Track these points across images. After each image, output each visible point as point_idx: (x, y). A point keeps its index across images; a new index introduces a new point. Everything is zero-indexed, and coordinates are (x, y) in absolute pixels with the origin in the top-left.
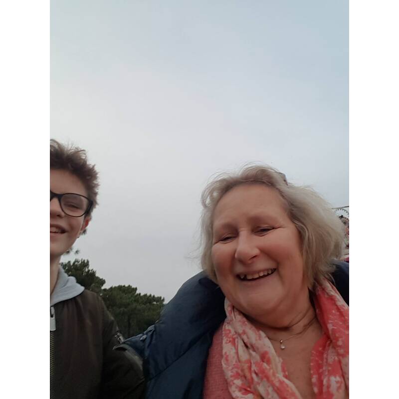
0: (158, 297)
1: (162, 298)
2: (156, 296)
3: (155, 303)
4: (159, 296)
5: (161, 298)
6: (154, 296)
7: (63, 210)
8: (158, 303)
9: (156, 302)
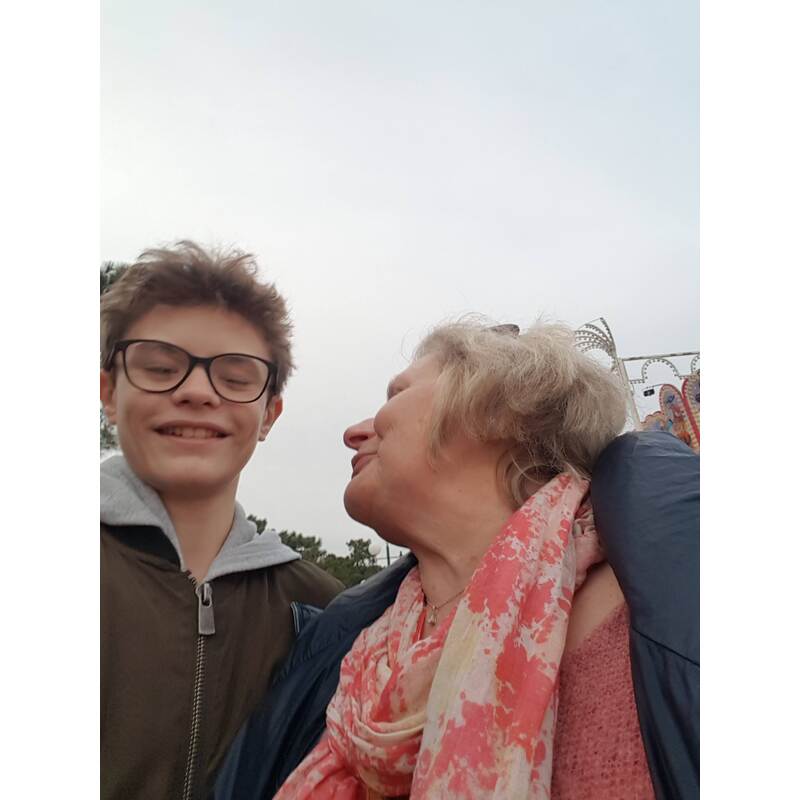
0: (308, 539)
1: (317, 540)
2: (305, 536)
4: (311, 535)
5: (314, 539)
6: (300, 536)
7: (217, 392)
8: (309, 549)
9: (306, 547)
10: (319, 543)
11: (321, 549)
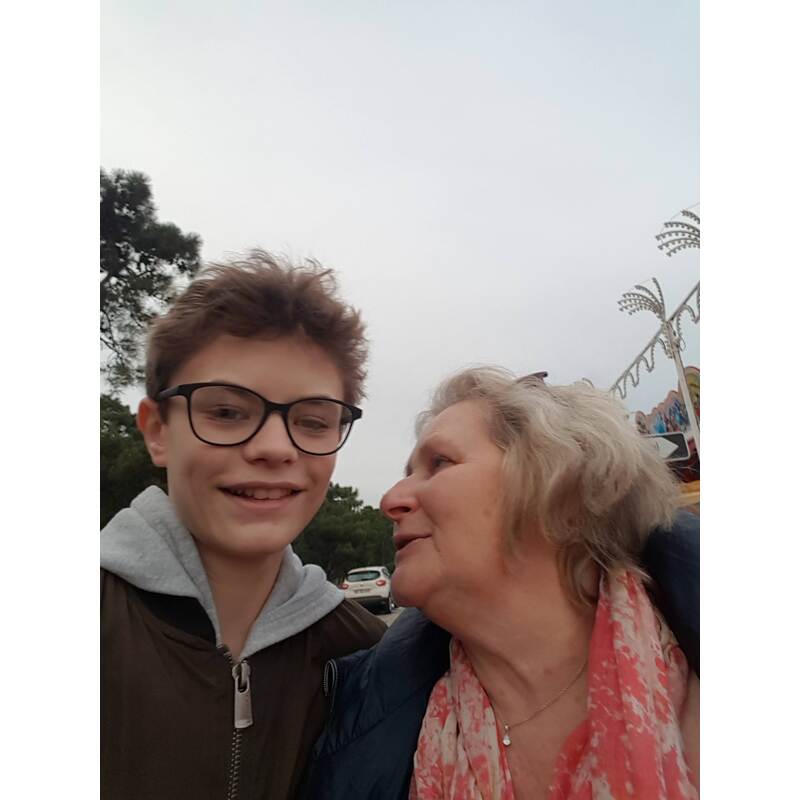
0: (345, 488)
1: (353, 490)
2: (342, 486)
3: (340, 499)
4: (348, 486)
5: (350, 489)
6: (337, 486)
7: (294, 445)
8: (346, 499)
9: (342, 497)
10: (356, 493)
11: (358, 499)
